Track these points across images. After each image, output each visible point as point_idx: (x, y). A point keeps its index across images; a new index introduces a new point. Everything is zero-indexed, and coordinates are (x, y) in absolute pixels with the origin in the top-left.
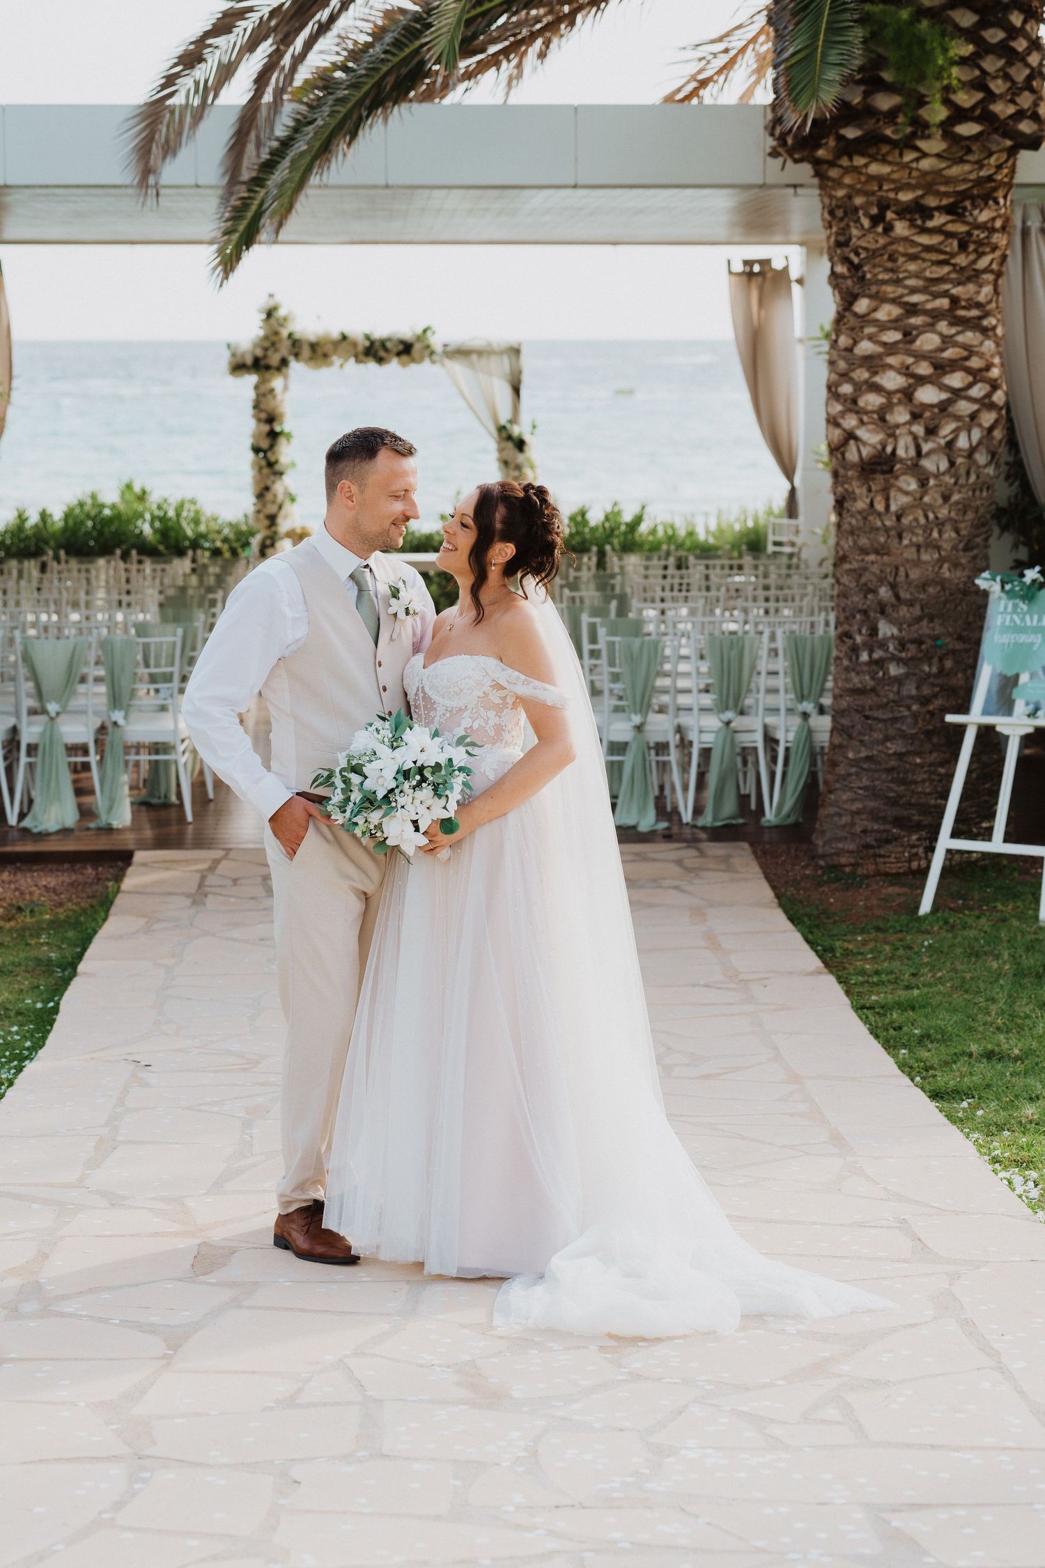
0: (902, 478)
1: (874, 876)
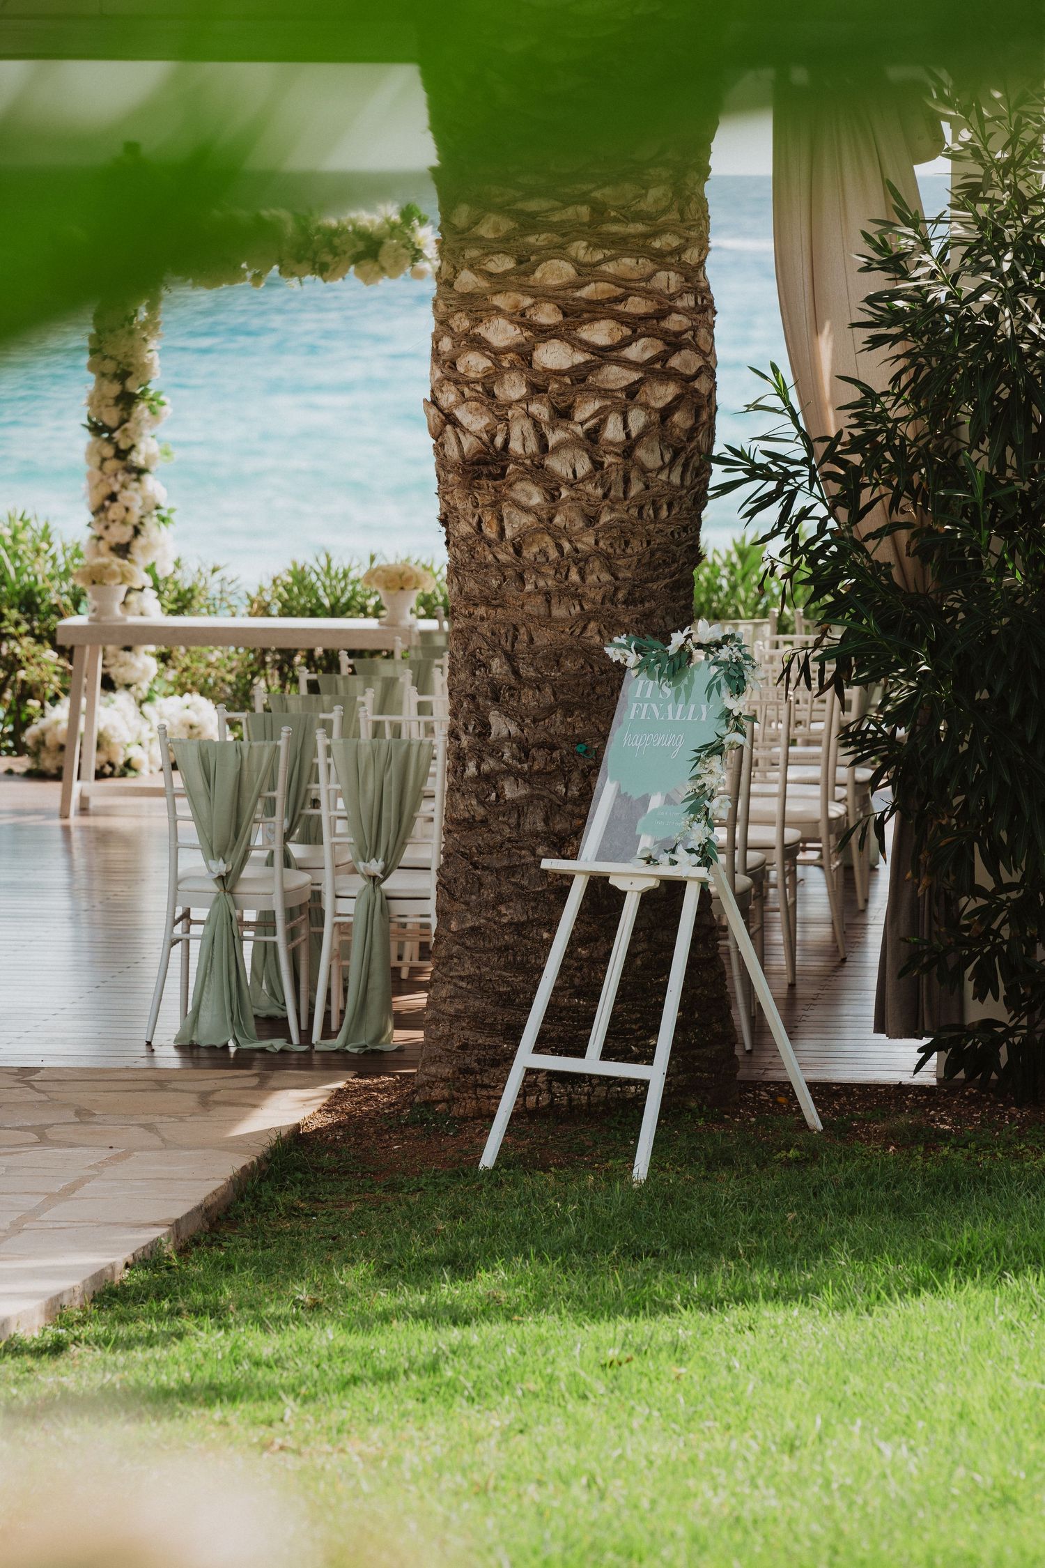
0: (519, 486)
1: (473, 1118)
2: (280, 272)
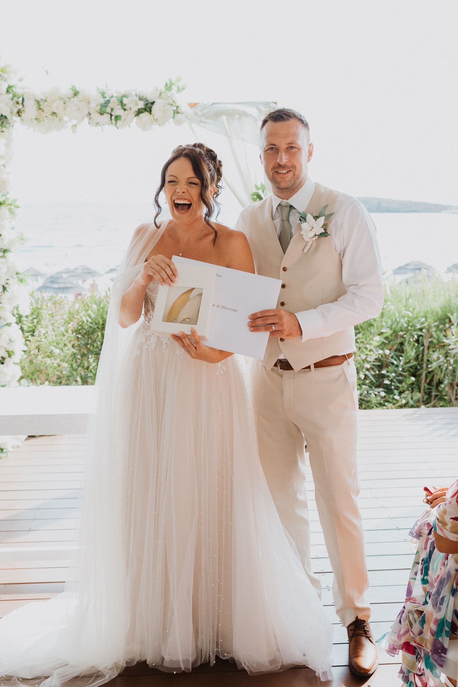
2: (89, 123)
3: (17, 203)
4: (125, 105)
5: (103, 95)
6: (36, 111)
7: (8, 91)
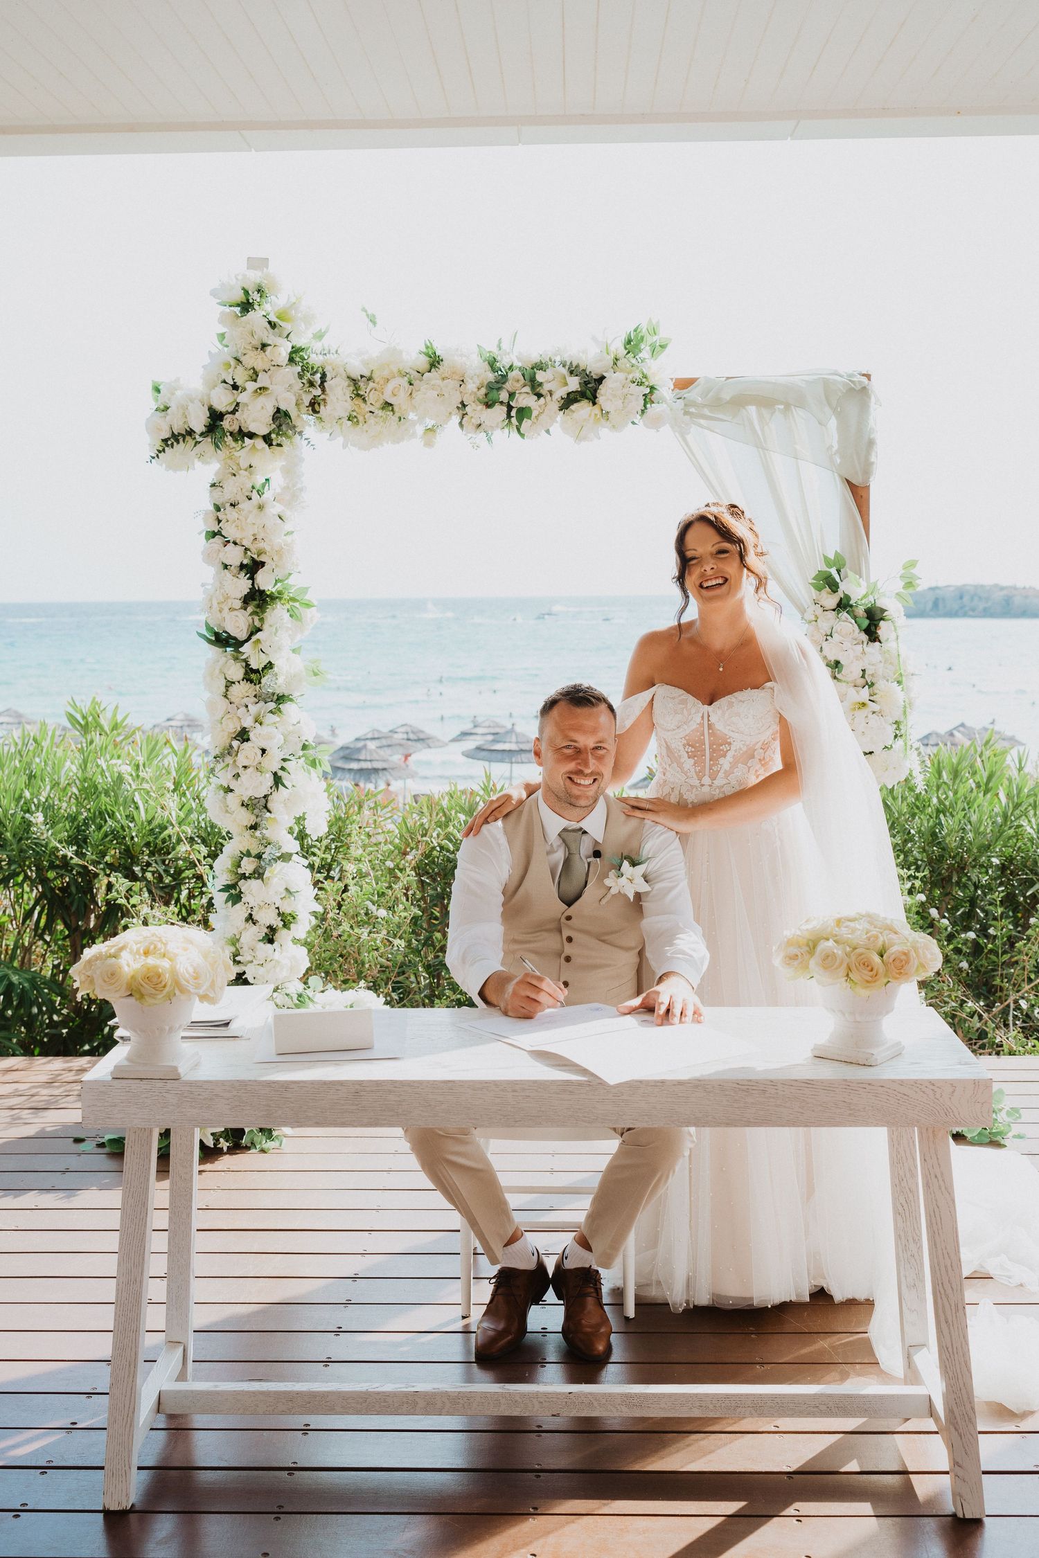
2: (461, 424)
3: (307, 597)
4: (540, 384)
5: (492, 364)
6: (349, 399)
7: (291, 360)
